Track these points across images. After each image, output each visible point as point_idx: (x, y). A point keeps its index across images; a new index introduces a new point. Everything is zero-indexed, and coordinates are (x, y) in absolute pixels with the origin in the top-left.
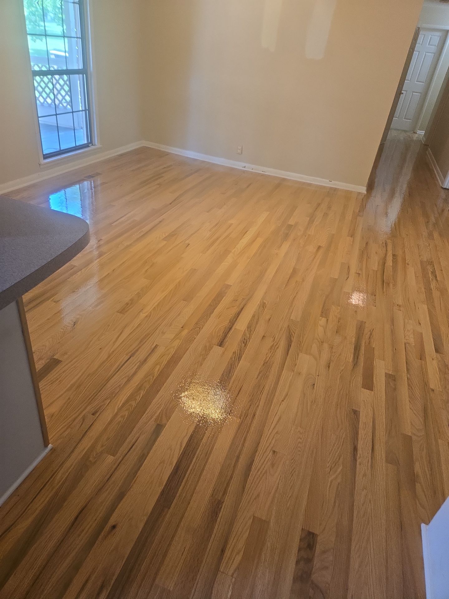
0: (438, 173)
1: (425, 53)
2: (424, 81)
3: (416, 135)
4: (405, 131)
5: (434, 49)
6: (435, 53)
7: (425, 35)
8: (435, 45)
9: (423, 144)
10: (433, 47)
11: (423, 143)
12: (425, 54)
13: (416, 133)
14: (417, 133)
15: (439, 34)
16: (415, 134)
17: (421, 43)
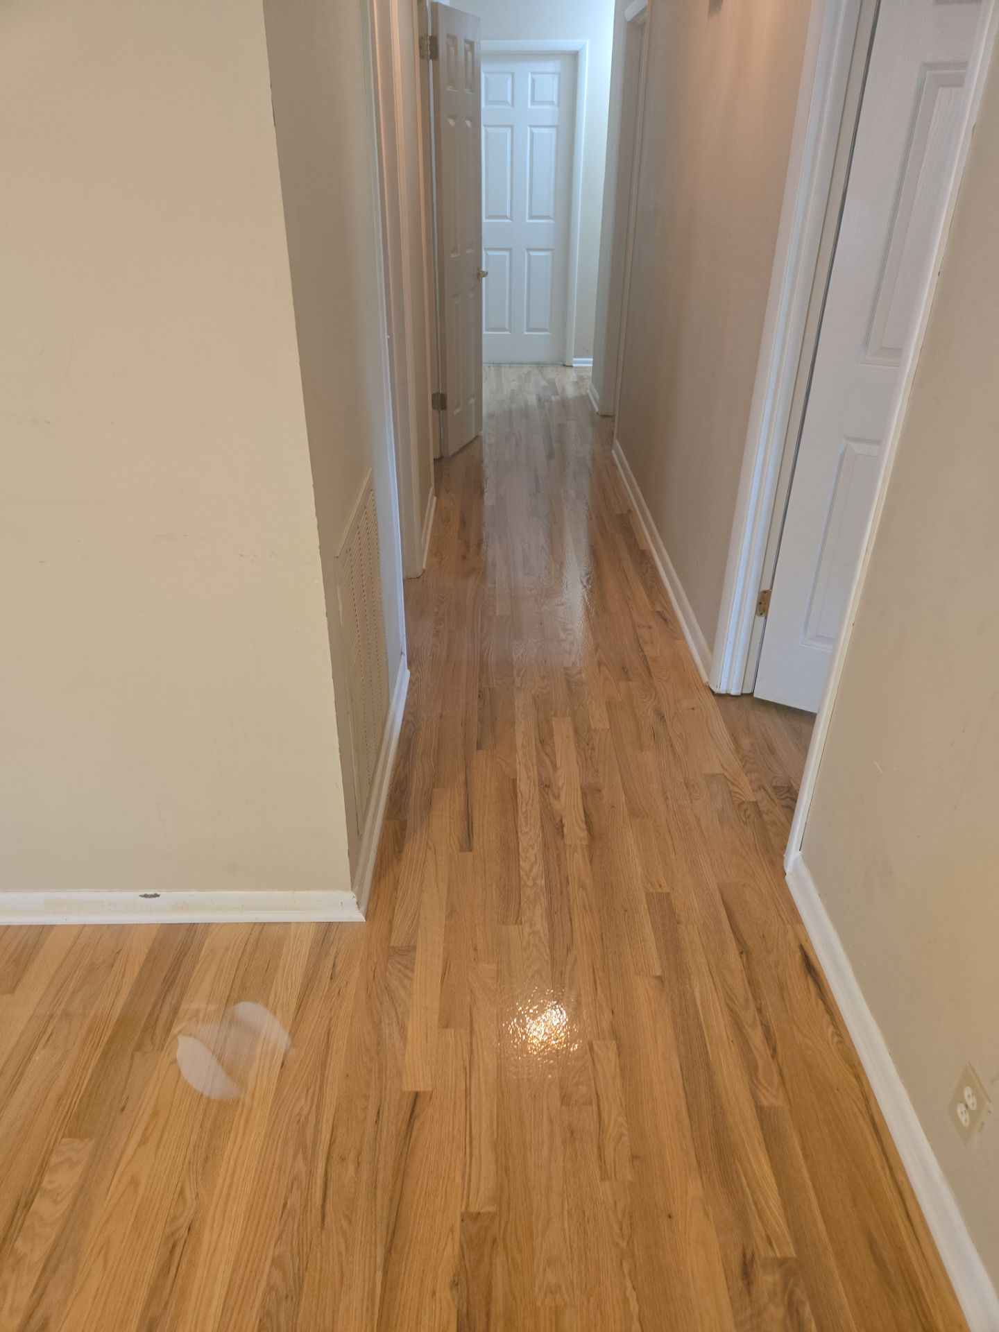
0: (661, 557)
1: (529, 128)
2: (551, 215)
3: (571, 376)
4: (540, 365)
5: (549, 113)
6: (556, 127)
7: (513, 75)
8: (551, 103)
9: (598, 413)
10: (546, 107)
11: (597, 410)
12: (531, 131)
13: (572, 366)
14: (574, 365)
15: (552, 66)
16: (568, 370)
17: (509, 100)
